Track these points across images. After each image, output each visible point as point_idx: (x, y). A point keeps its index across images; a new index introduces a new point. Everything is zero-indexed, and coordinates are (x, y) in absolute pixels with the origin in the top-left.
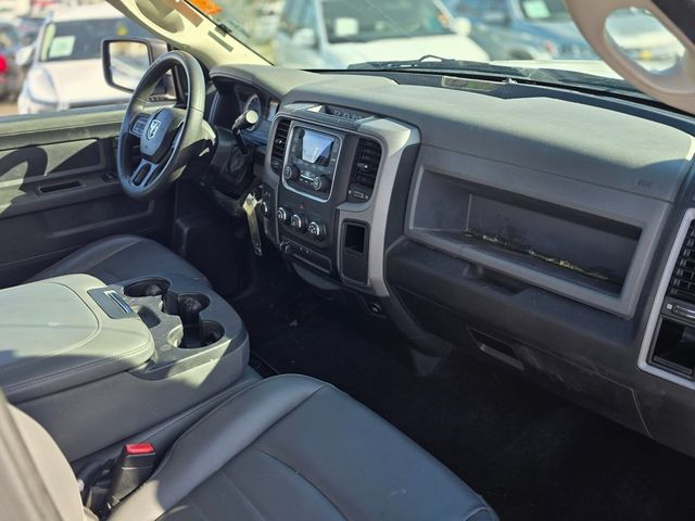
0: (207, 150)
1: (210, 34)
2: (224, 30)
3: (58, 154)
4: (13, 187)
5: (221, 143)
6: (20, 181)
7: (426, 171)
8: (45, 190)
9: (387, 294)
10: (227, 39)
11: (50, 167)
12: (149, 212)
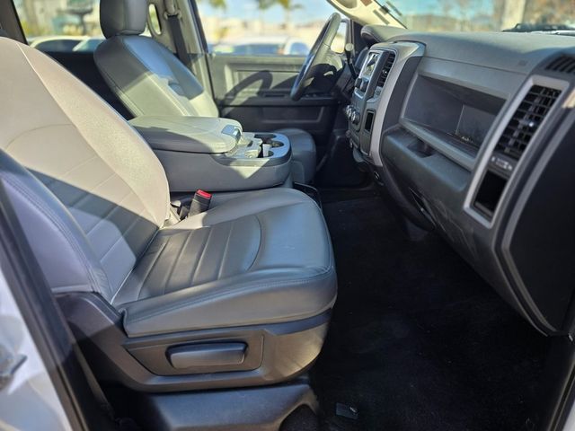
0: (331, 73)
1: (375, 12)
2: (385, 10)
3: (278, 78)
4: (253, 92)
5: (345, 72)
6: (257, 90)
7: (419, 75)
8: (267, 96)
9: (382, 165)
10: (387, 17)
11: (273, 85)
12: (318, 120)
